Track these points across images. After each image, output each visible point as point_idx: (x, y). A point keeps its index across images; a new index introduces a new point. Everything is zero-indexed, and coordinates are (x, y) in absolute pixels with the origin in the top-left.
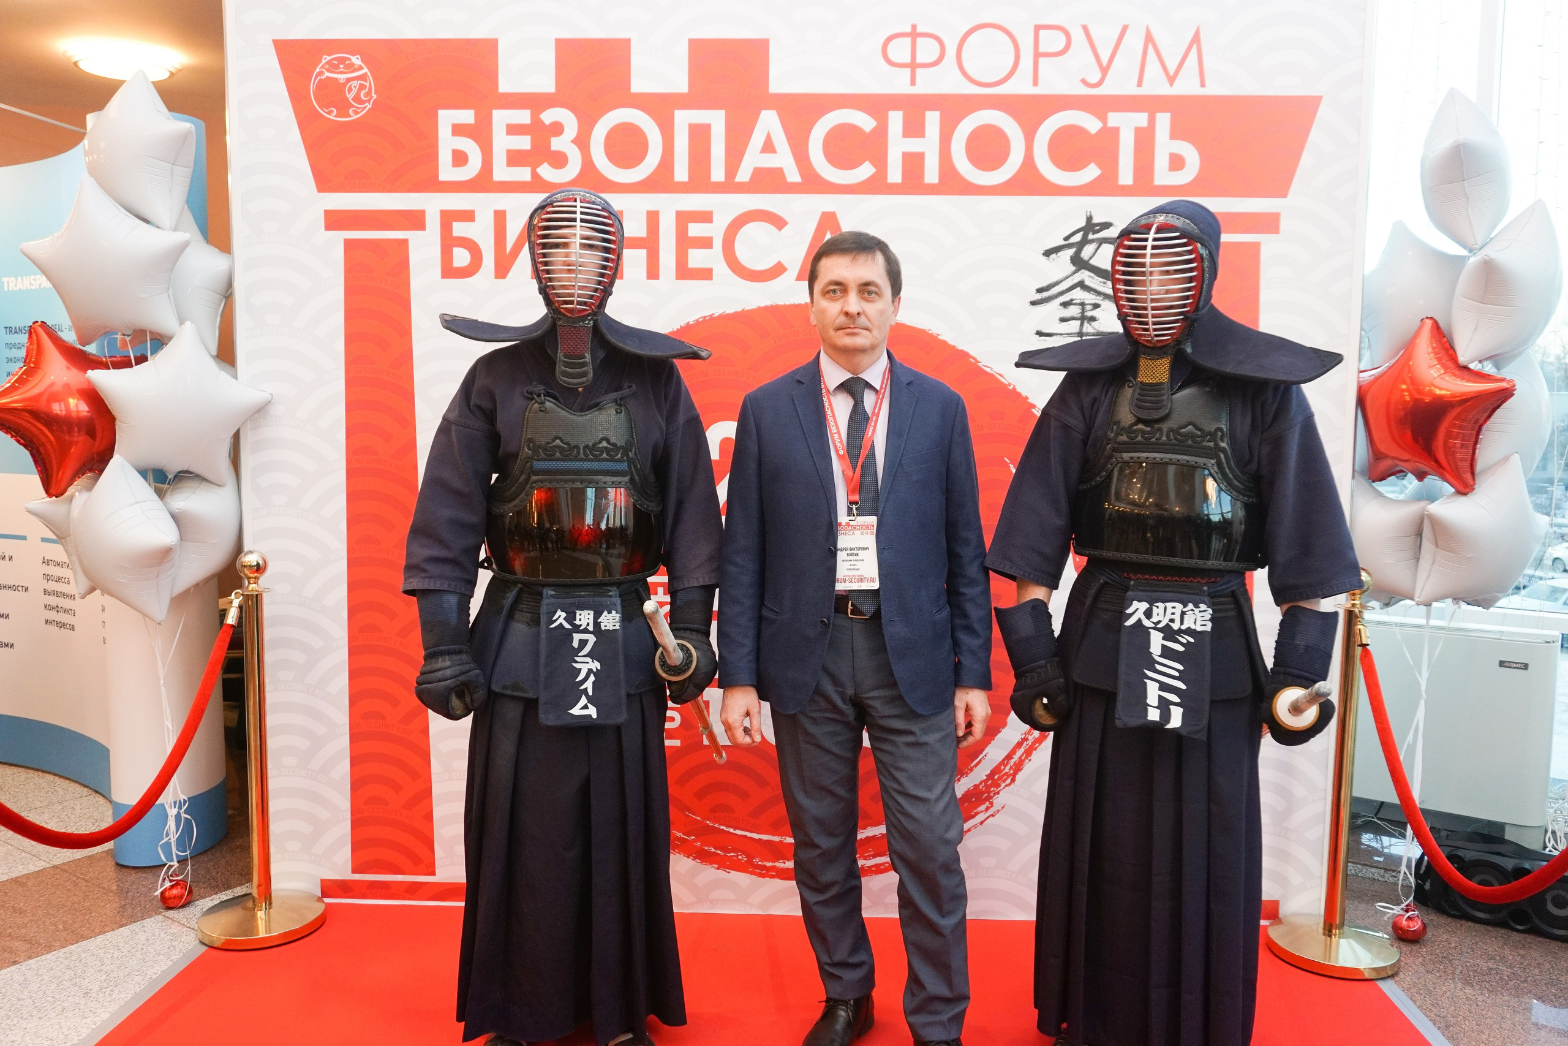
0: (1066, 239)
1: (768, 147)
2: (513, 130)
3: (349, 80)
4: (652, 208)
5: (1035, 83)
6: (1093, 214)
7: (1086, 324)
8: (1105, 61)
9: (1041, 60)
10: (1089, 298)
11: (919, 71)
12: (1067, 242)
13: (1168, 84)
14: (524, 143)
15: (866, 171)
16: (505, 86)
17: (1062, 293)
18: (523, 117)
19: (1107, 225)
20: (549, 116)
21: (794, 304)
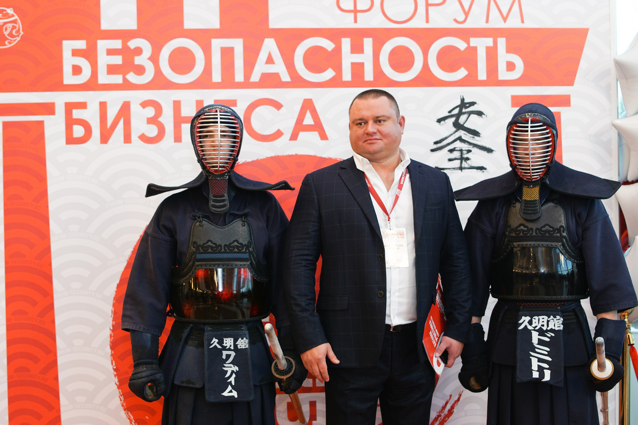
0: (450, 112)
1: (270, 60)
2: (110, 52)
3: (5, 23)
4: (199, 99)
5: (427, 21)
6: (464, 97)
7: (463, 162)
8: (467, 8)
9: (430, 8)
10: (465, 147)
11: (359, 14)
12: (450, 114)
13: (503, 22)
14: (118, 60)
15: (329, 74)
16: (105, 25)
17: (449, 144)
18: (117, 44)
19: (473, 104)
20: (133, 44)
21: (289, 155)
